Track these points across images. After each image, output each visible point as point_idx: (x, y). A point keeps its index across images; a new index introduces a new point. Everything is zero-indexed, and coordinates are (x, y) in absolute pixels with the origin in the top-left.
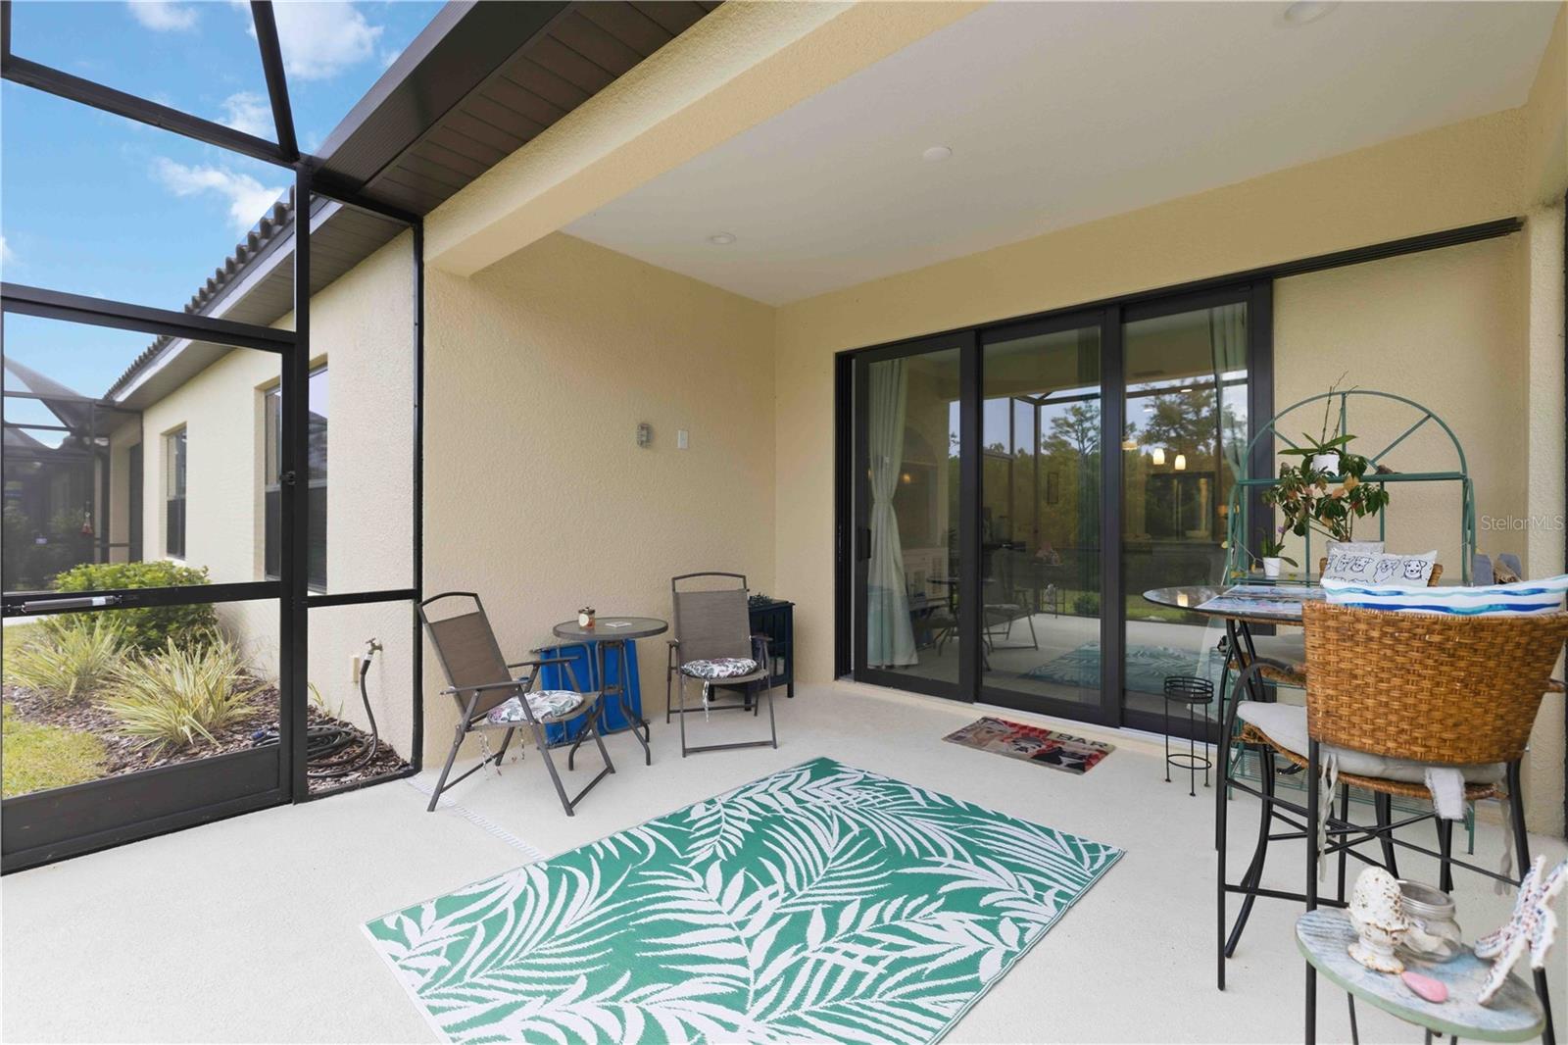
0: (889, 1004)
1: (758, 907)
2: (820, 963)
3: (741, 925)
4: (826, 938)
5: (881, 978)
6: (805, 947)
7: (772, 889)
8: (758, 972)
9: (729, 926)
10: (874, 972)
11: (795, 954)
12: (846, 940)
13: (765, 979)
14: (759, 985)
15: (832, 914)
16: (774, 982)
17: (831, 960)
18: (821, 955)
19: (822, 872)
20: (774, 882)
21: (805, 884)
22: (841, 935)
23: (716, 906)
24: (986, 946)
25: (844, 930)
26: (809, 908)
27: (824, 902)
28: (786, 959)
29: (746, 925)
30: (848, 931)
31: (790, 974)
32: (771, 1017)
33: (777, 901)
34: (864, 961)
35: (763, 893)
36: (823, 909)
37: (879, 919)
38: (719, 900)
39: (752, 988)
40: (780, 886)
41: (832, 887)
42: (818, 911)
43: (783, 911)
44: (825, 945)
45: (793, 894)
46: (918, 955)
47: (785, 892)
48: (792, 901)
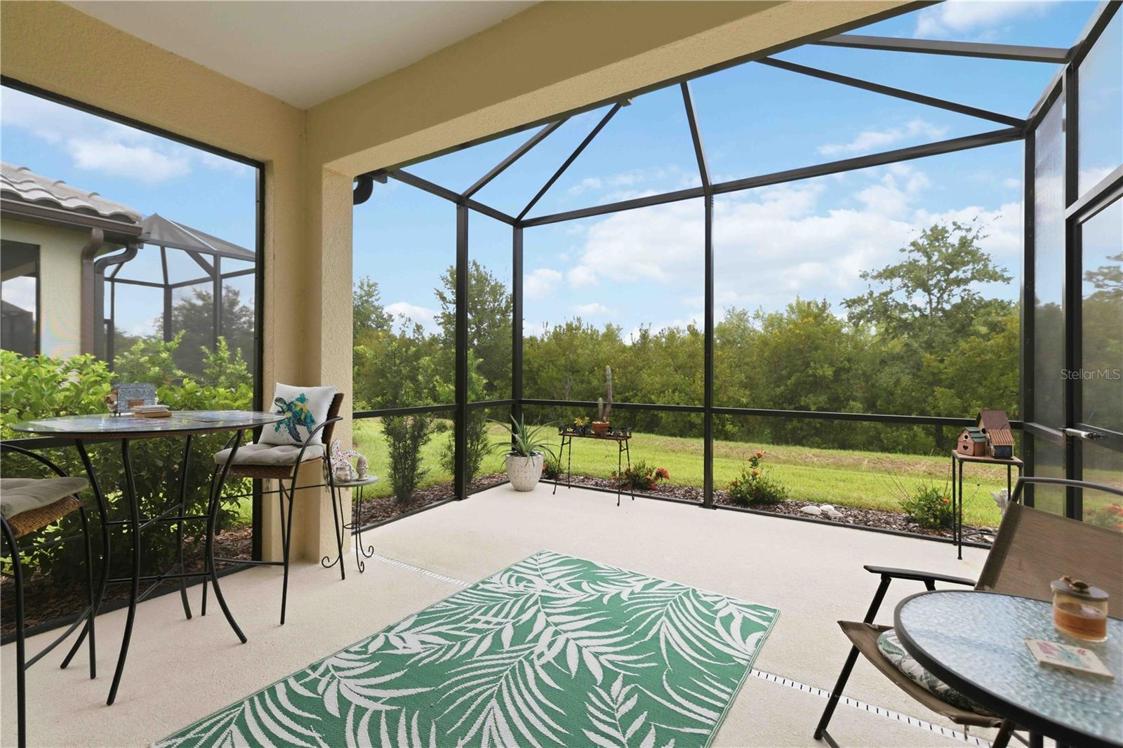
0: (472, 605)
1: (550, 646)
2: (506, 617)
3: (556, 633)
4: (501, 630)
5: (472, 614)
6: (513, 624)
7: (543, 660)
8: (538, 611)
9: (565, 632)
10: (476, 616)
11: (520, 620)
12: (488, 630)
13: (534, 609)
14: (536, 608)
15: (497, 644)
16: (529, 607)
17: (499, 619)
18: (505, 621)
19: (503, 680)
20: (542, 666)
21: (517, 667)
22: (489, 634)
23: (581, 643)
24: (401, 634)
25: (489, 636)
26: (512, 649)
27: (502, 653)
28: (525, 617)
29: (554, 634)
30: (486, 635)
31: (522, 611)
32: (526, 596)
33: (537, 651)
34: (480, 620)
35: (550, 656)
36: (503, 648)
37: (463, 645)
38: (580, 649)
39: (540, 605)
40: (537, 664)
41: (493, 666)
42: (507, 647)
43: (531, 645)
44: (502, 626)
45: (526, 658)
46: (445, 626)
47: (533, 659)
48: (527, 652)
